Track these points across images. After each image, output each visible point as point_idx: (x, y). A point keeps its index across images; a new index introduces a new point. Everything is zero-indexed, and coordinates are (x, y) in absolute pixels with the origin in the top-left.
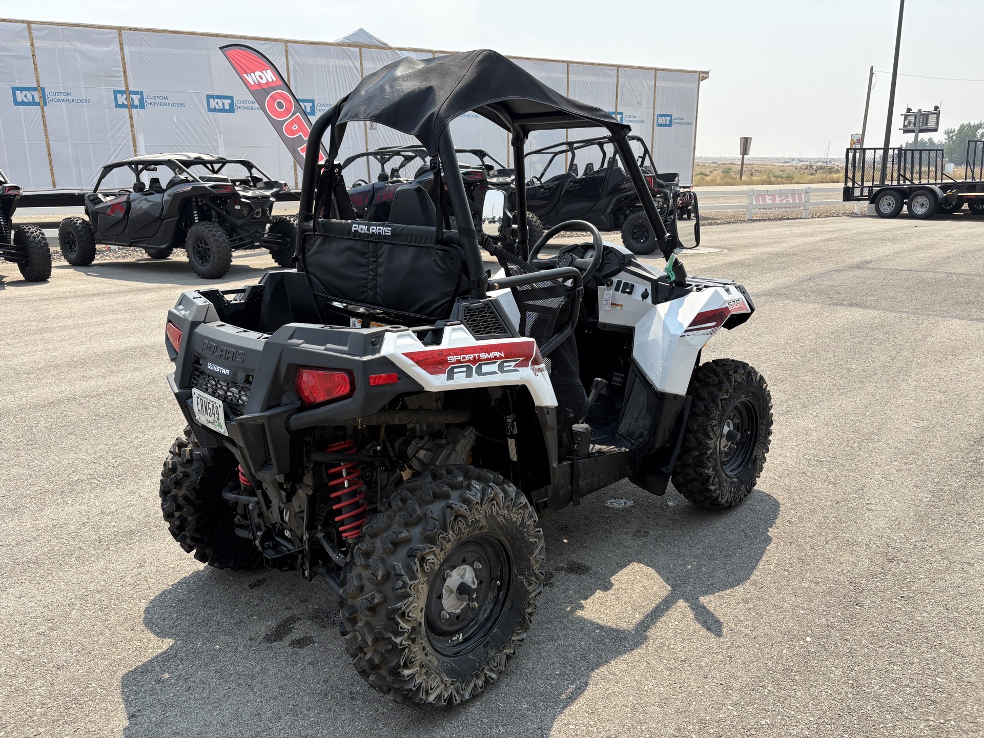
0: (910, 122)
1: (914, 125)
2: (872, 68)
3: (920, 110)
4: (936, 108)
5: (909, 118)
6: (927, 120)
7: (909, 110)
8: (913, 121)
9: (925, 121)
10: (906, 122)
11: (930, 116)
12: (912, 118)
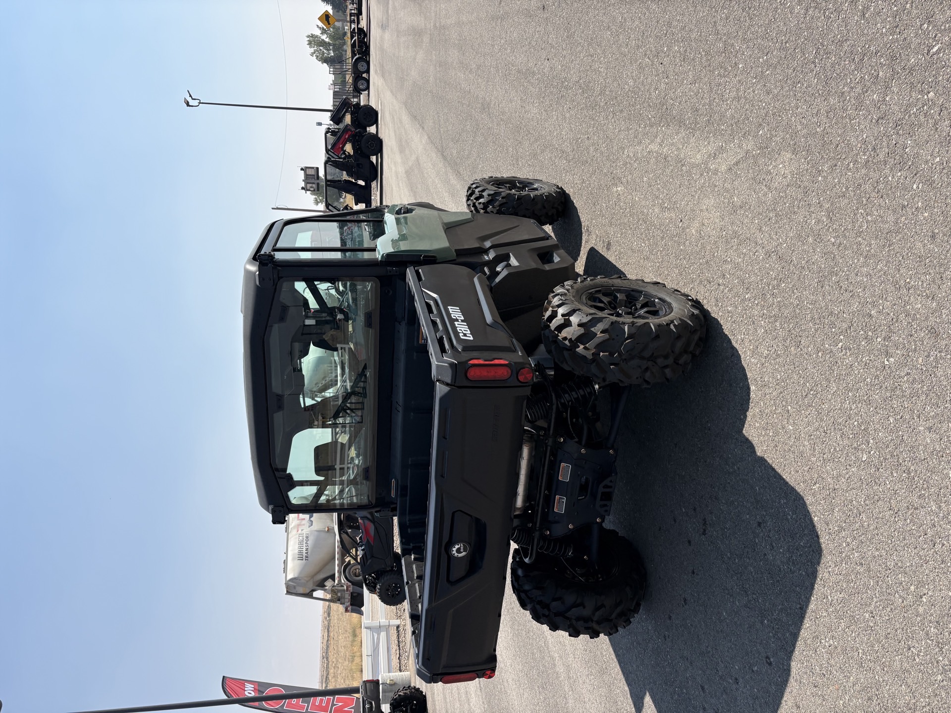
0: (311, 187)
1: (314, 183)
2: (273, 209)
3: (303, 181)
4: (302, 169)
5: (308, 188)
6: (310, 175)
7: (303, 188)
8: (311, 185)
9: (311, 177)
10: (312, 189)
11: (308, 173)
12: (309, 186)
